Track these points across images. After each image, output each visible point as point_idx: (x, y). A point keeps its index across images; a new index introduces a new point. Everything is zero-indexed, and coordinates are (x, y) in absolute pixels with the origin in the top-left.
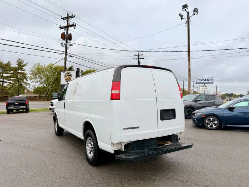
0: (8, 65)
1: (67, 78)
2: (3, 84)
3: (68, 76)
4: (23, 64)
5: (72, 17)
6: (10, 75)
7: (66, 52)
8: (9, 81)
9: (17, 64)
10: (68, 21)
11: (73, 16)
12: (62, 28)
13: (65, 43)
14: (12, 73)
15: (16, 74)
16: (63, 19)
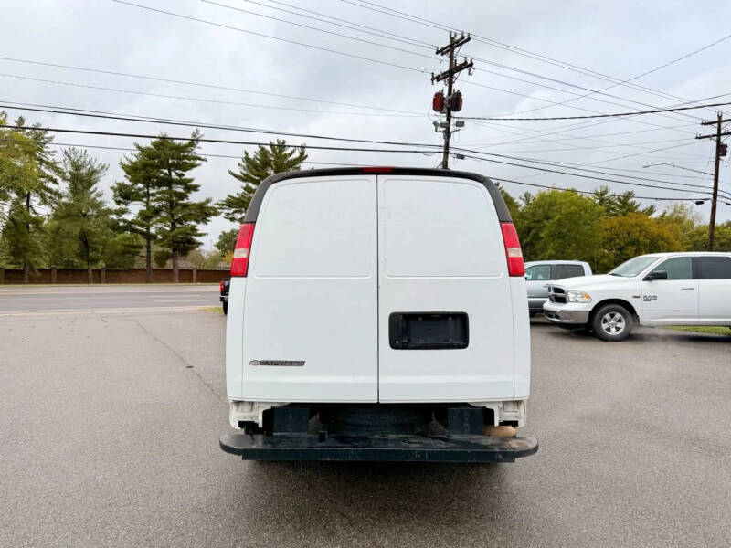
5: (465, 40)
7: (447, 146)
10: (452, 57)
11: (466, 38)
12: (438, 78)
13: (444, 120)
16: (440, 54)
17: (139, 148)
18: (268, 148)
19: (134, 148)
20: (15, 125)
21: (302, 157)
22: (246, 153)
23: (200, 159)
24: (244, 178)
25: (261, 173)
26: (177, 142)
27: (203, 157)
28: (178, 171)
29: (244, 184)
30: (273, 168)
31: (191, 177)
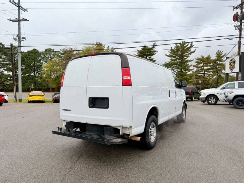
0: (208, 58)
1: (231, 66)
2: (204, 75)
3: (232, 63)
4: (222, 55)
6: (209, 67)
7: (240, 35)
8: (209, 73)
9: (216, 56)
12: (236, 8)
13: (239, 24)
14: (212, 65)
15: (214, 66)
17: (138, 51)
18: (179, 45)
19: (137, 51)
20: (107, 48)
21: (192, 46)
22: (171, 48)
23: (156, 52)
24: (170, 56)
25: (176, 54)
26: (149, 47)
27: (157, 51)
28: (149, 57)
29: (171, 58)
30: (180, 52)
31: (153, 58)
